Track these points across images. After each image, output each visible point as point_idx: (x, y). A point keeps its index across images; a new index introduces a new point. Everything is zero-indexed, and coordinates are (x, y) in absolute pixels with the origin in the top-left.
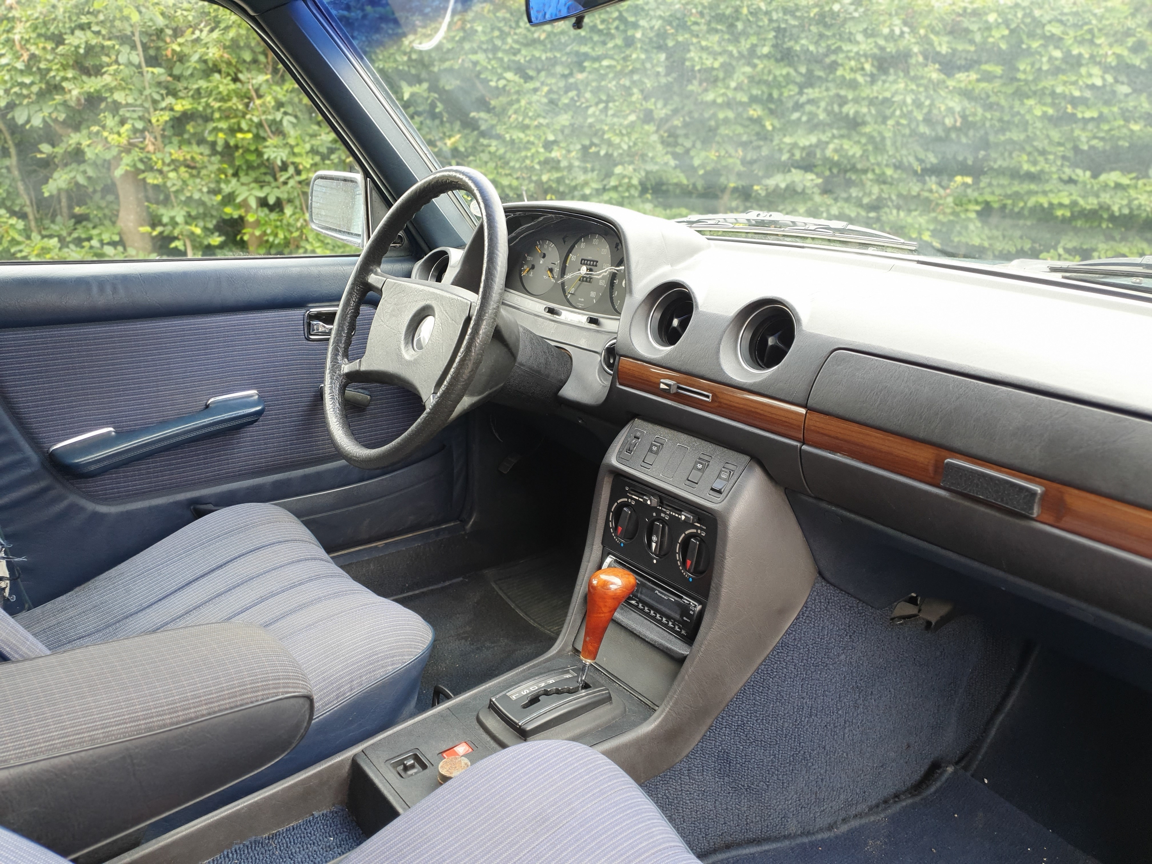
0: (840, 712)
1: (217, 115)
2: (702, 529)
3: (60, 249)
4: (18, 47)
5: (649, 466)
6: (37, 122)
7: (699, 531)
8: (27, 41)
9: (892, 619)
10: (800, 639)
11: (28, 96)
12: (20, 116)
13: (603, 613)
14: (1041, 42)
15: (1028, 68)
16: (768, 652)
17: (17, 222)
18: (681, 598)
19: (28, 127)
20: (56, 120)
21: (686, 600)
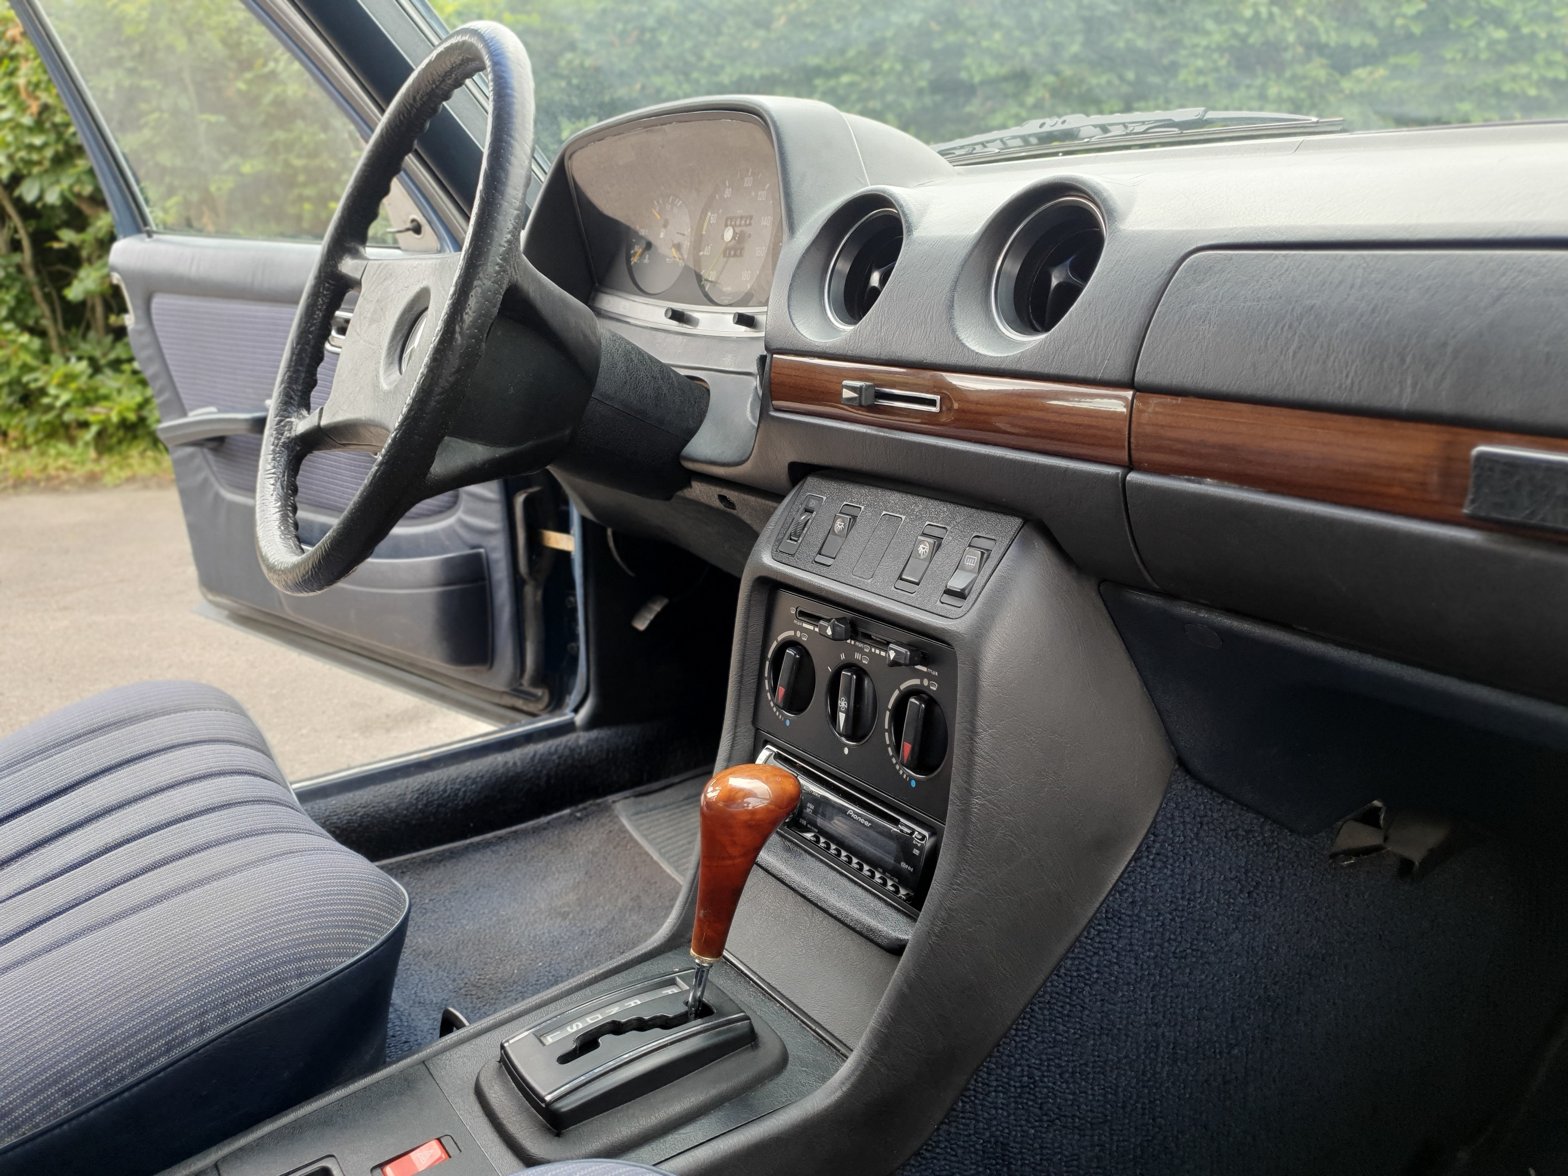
0: (1235, 1051)
1: (301, 178)
2: (930, 677)
3: (91, 376)
4: (23, 95)
5: (829, 561)
6: (52, 197)
7: (926, 682)
8: (37, 85)
9: (1334, 856)
10: (1145, 901)
11: (39, 163)
12: (29, 192)
13: (731, 858)
14: (1476, 18)
15: (1459, 56)
16: (1077, 932)
17: (30, 341)
18: (896, 822)
19: (39, 205)
20: (79, 196)
21: (906, 826)
